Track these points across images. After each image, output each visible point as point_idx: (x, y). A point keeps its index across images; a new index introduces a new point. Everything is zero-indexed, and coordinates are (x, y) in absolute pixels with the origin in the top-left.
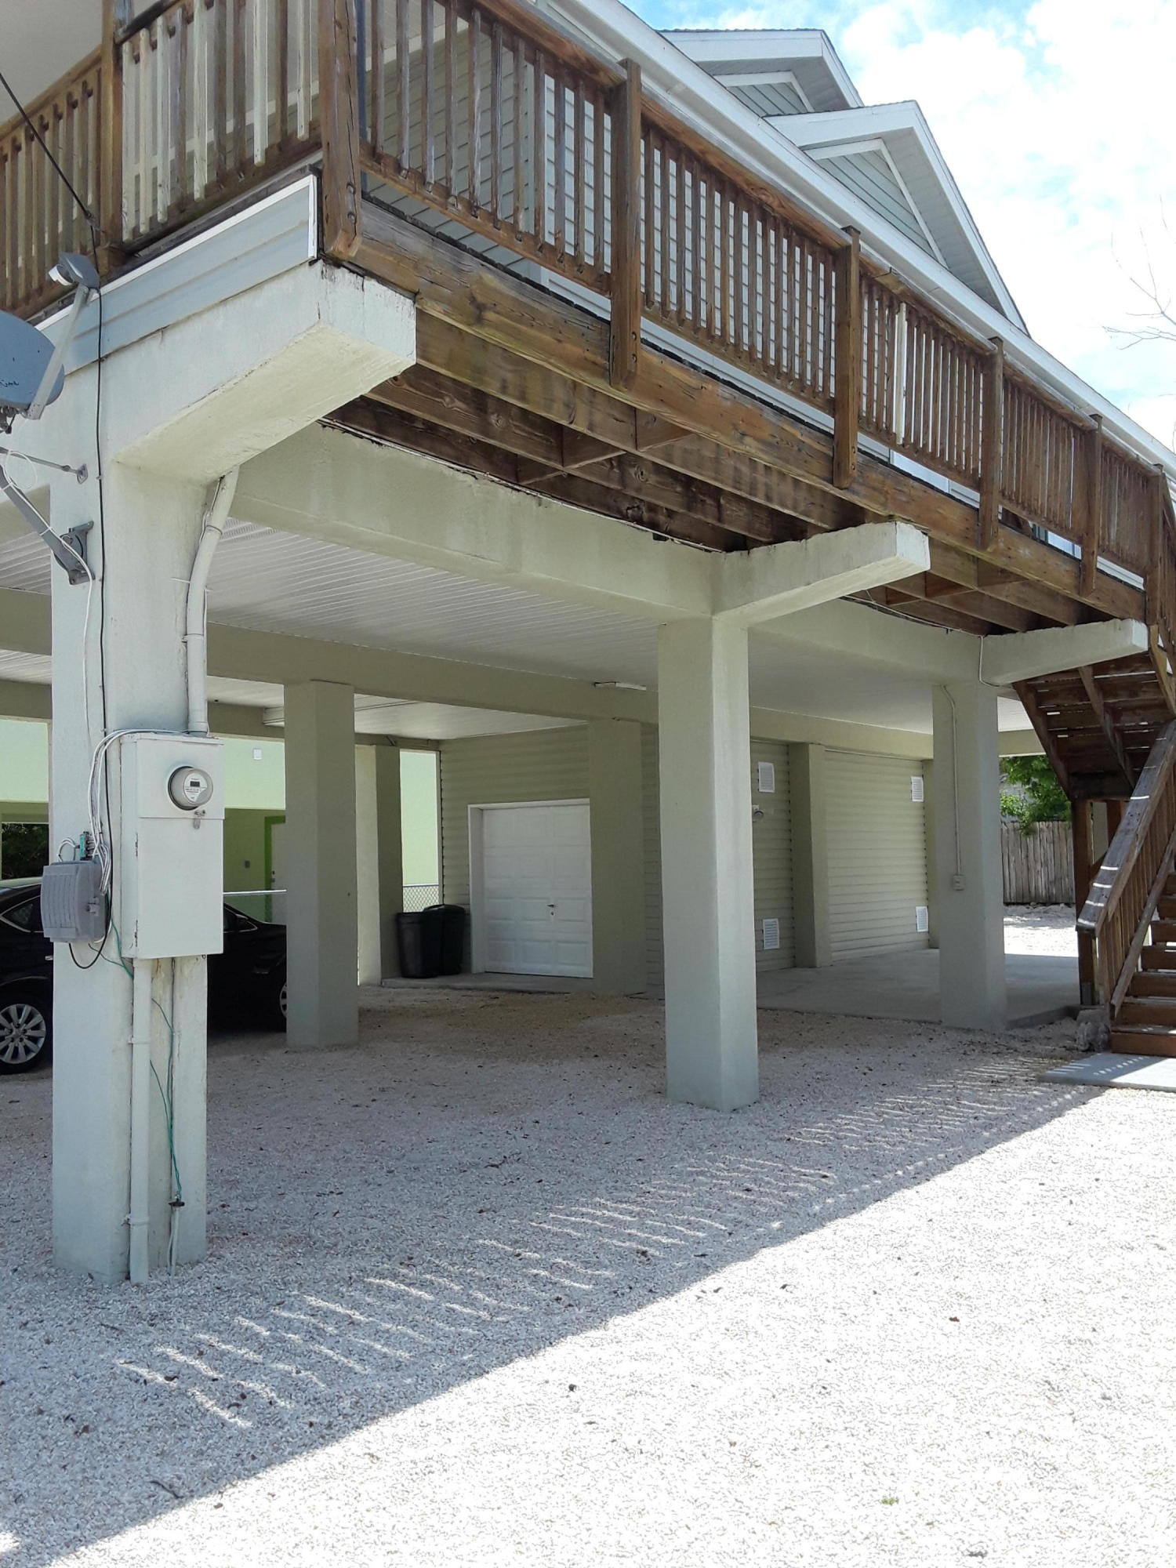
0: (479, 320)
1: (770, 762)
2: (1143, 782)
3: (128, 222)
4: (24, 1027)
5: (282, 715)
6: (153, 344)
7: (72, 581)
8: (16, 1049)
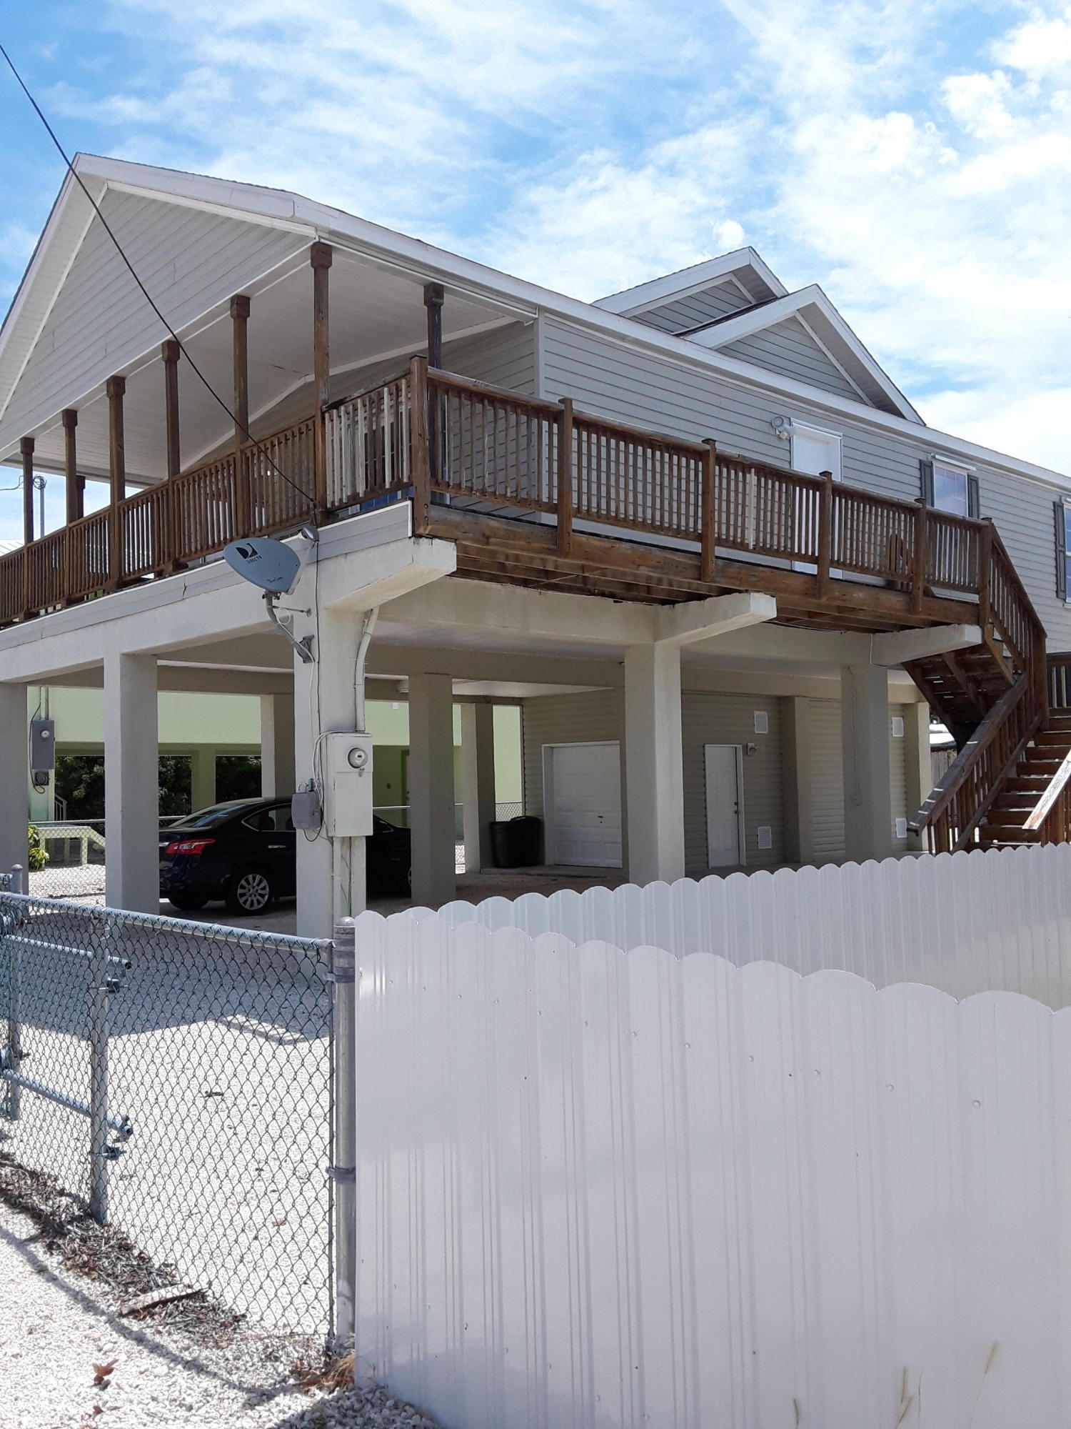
0: (488, 543)
1: (765, 711)
2: (976, 735)
3: (329, 499)
4: (256, 888)
5: (407, 686)
6: (342, 559)
7: (304, 662)
8: (252, 901)
